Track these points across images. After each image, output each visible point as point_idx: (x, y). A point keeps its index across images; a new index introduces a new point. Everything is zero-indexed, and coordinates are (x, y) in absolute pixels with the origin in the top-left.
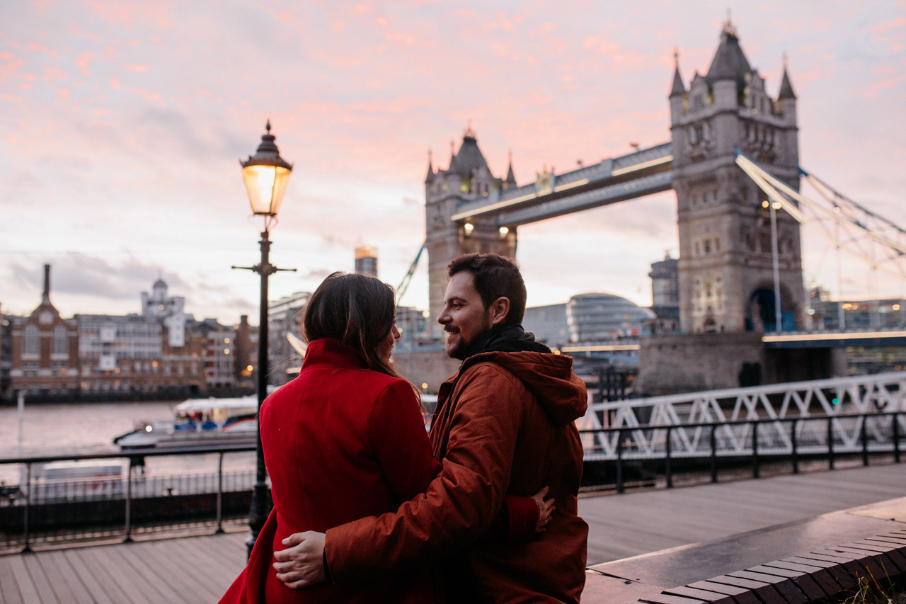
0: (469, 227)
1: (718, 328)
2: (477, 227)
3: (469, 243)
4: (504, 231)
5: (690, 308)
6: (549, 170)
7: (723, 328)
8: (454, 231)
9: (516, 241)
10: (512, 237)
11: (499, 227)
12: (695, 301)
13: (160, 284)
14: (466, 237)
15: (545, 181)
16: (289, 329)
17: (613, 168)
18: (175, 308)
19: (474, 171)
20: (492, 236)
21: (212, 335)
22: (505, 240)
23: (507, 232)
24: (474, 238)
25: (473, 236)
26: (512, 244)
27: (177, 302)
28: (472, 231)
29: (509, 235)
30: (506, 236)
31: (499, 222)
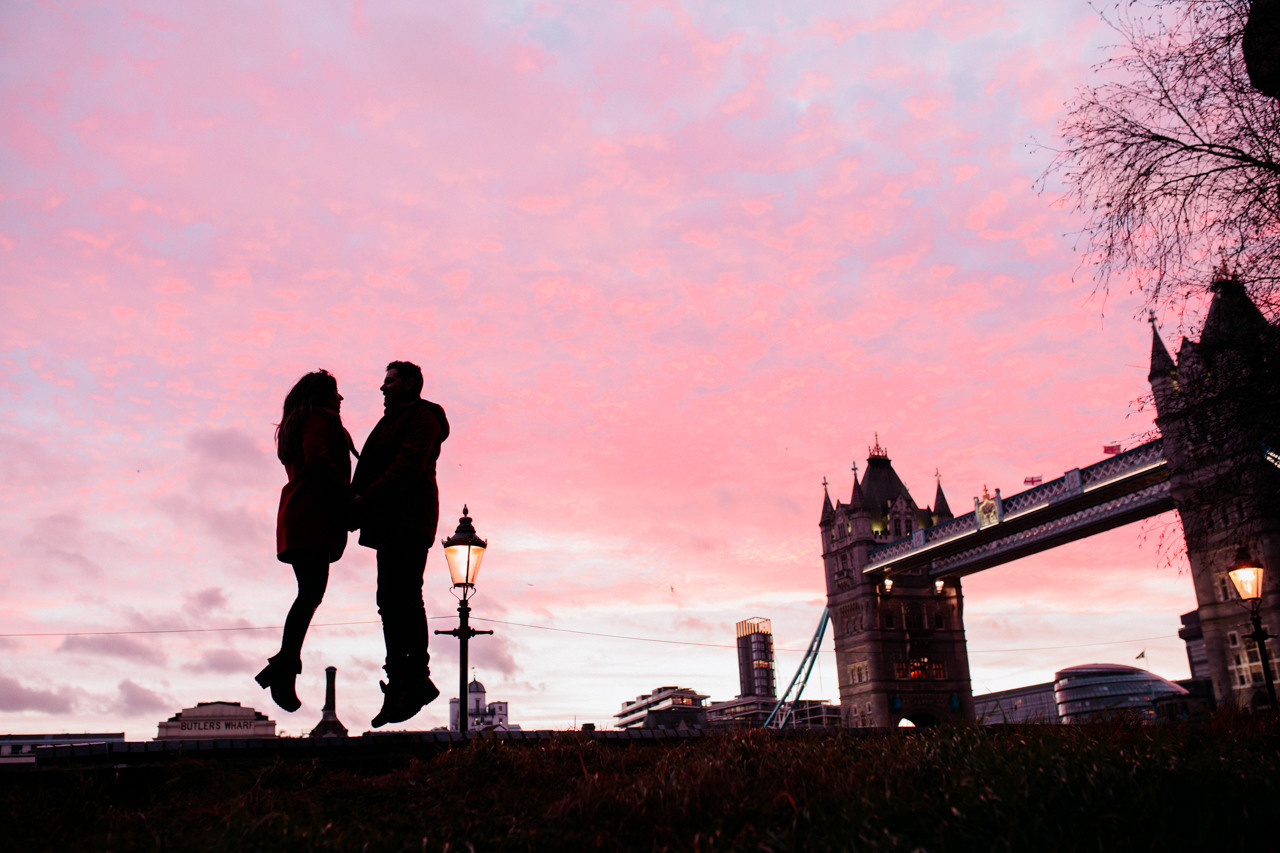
0: (889, 583)
2: (898, 582)
3: (891, 605)
4: (939, 585)
5: (1227, 677)
6: (992, 493)
8: (868, 589)
9: (960, 597)
10: (952, 593)
11: (933, 579)
12: (1233, 667)
13: (476, 688)
14: (886, 596)
15: (987, 510)
17: (1083, 482)
18: (496, 719)
19: (889, 503)
20: (925, 592)
22: (943, 596)
23: (944, 587)
24: (897, 597)
25: (894, 594)
26: (954, 602)
27: (497, 710)
28: (892, 586)
29: (948, 590)
30: (943, 591)
31: (931, 573)
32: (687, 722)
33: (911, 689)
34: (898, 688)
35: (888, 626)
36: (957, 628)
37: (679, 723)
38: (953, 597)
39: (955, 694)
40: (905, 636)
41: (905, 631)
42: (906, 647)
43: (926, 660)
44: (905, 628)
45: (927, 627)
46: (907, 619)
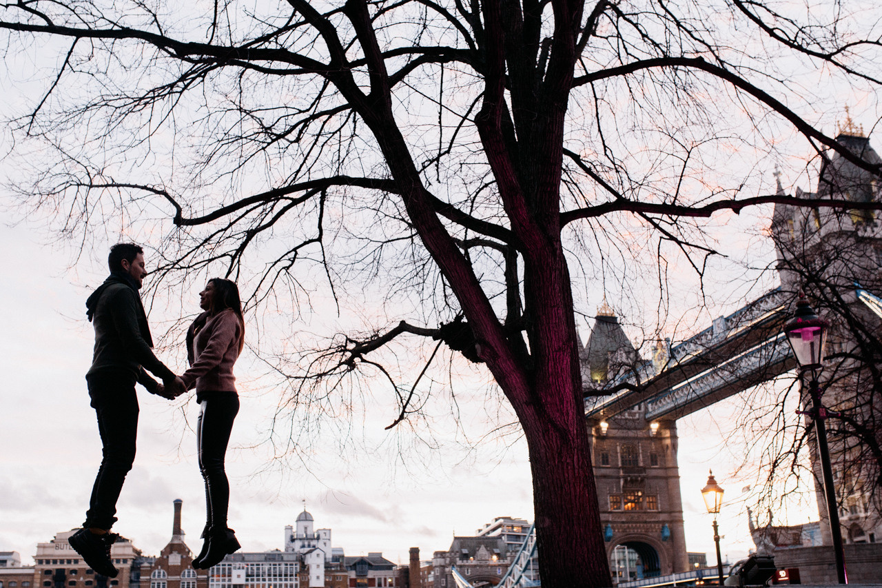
0: (604, 426)
1: (867, 538)
2: (614, 424)
3: (606, 445)
4: (655, 426)
6: (664, 343)
7: (872, 536)
9: (674, 437)
10: (667, 433)
11: (649, 421)
13: (305, 517)
15: (660, 357)
16: (453, 564)
17: (727, 329)
18: (320, 544)
19: (609, 356)
20: (640, 434)
21: (371, 574)
22: (658, 437)
23: (660, 428)
24: (613, 438)
25: (610, 435)
26: (668, 442)
27: (322, 536)
28: (608, 429)
29: (663, 431)
30: (659, 433)
31: (648, 416)
32: (486, 547)
33: (624, 520)
34: (610, 519)
35: (603, 464)
36: (670, 465)
37: (480, 547)
38: (667, 438)
39: (667, 525)
40: (619, 472)
41: (619, 468)
42: (619, 482)
43: (640, 494)
44: (620, 465)
45: (641, 464)
46: (622, 457)
